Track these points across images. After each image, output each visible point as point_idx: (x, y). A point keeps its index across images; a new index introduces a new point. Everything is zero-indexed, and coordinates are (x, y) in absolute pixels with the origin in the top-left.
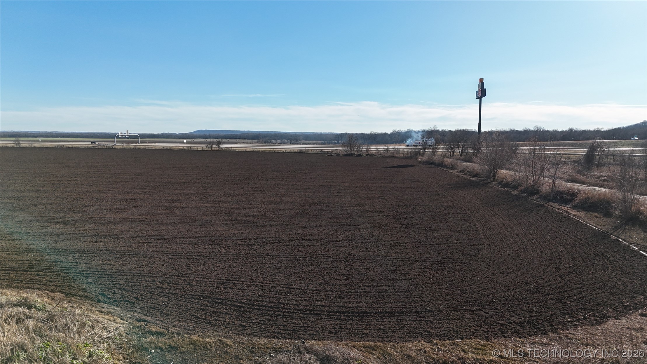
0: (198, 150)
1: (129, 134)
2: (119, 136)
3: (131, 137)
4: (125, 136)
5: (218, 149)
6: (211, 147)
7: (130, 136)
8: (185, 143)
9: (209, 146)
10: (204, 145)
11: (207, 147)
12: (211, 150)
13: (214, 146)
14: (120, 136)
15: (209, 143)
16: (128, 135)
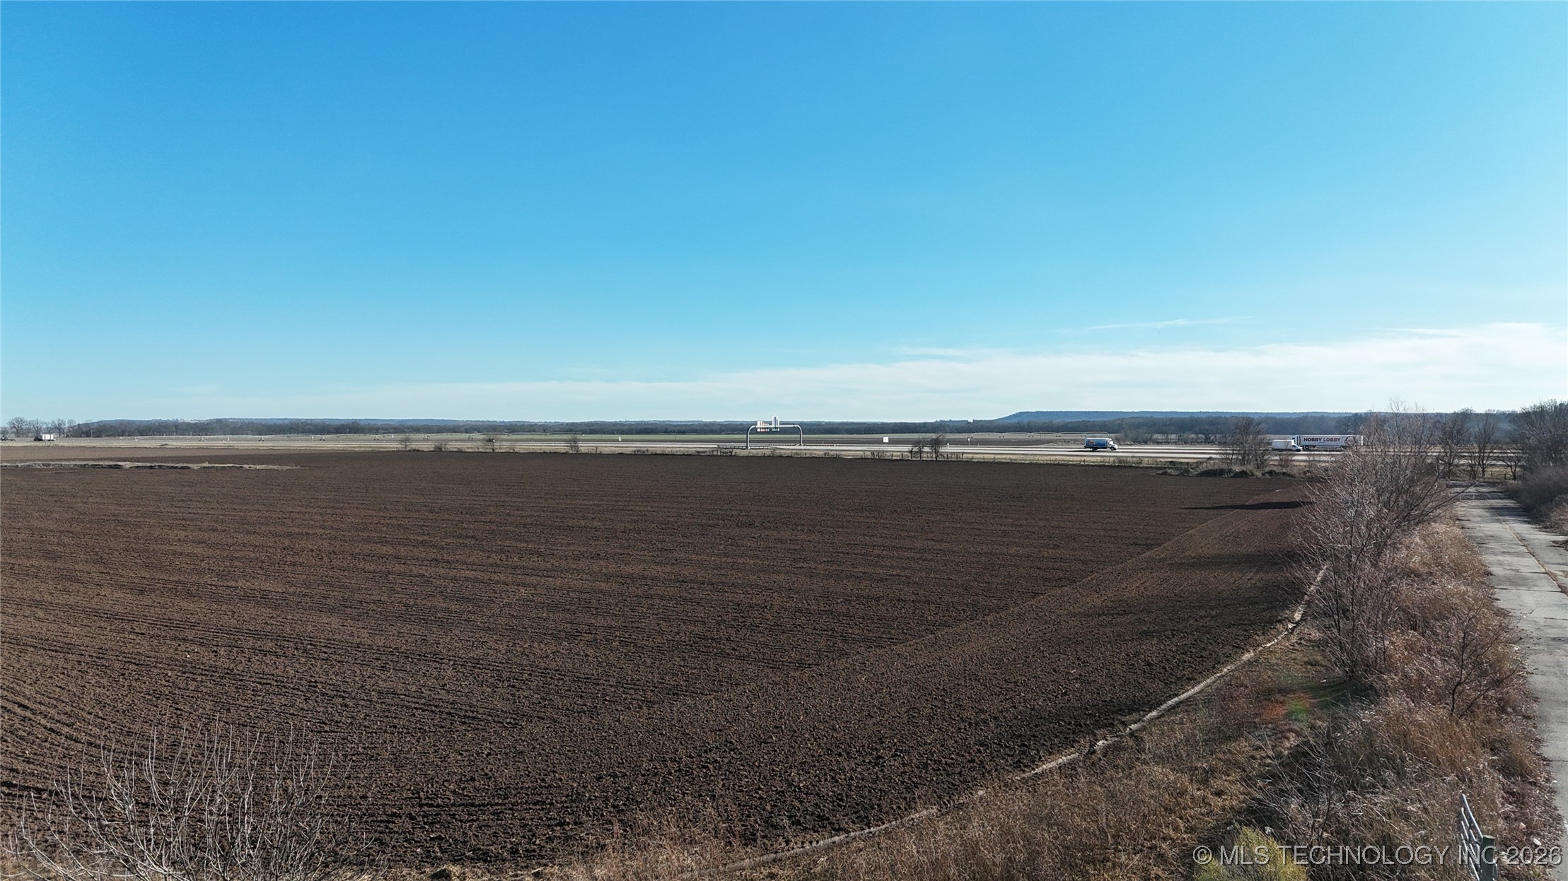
0: (894, 458)
1: (778, 426)
2: (756, 429)
3: (783, 431)
4: (771, 429)
5: (934, 456)
6: (921, 452)
7: (780, 428)
8: (885, 443)
9: (915, 449)
10: (906, 448)
11: (911, 452)
12: (919, 459)
13: (926, 449)
14: (759, 430)
15: (917, 443)
16: (777, 428)
